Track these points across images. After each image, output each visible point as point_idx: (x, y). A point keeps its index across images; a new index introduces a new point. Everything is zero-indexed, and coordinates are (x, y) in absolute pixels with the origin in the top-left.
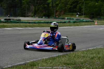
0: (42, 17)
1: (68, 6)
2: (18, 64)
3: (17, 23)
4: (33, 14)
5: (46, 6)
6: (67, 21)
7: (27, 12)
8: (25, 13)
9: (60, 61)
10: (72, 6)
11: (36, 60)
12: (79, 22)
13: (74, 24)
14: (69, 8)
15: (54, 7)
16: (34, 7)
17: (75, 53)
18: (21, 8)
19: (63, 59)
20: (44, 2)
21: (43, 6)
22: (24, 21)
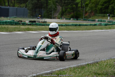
0: (70, 19)
1: (100, 7)
2: (44, 72)
3: (43, 25)
4: (60, 16)
5: (74, 6)
6: (98, 23)
7: (54, 13)
8: (51, 14)
9: (90, 70)
10: (104, 7)
11: (63, 68)
12: (111, 24)
13: (106, 27)
15: (84, 7)
16: (61, 8)
17: (106, 62)
18: (47, 8)
19: (93, 68)
20: (72, 2)
21: (71, 6)
22: (50, 23)
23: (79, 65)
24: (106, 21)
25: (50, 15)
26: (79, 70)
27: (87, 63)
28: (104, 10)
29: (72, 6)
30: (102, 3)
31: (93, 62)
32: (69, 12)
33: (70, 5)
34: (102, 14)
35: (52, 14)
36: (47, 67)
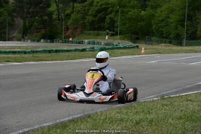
0: (38, 41)
1: (89, 18)
4: (20, 35)
5: (46, 18)
6: (88, 47)
7: (9, 30)
8: (5, 33)
10: (97, 19)
12: (110, 49)
14: (90, 21)
15: (62, 20)
16: (22, 21)
17: (104, 114)
20: (41, 10)
21: (40, 19)
22: (3, 48)
23: (58, 121)
24: (102, 44)
25: (3, 35)
26: (58, 131)
27: (71, 118)
29: (42, 19)
30: (94, 12)
31: (82, 115)
32: (37, 29)
33: (39, 15)
34: (94, 30)
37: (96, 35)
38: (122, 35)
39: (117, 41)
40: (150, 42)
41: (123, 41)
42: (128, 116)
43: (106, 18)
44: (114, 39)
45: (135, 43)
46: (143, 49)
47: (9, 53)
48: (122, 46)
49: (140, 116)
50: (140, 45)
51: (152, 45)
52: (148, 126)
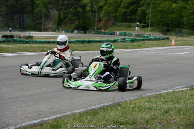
0: (72, 32)
1: (122, 10)
2: (29, 123)
3: (27, 43)
4: (55, 26)
5: (80, 9)
6: (120, 38)
7: (45, 21)
8: (40, 23)
9: (107, 118)
10: (129, 10)
11: (61, 115)
12: (141, 40)
13: (133, 45)
14: (122, 13)
15: (95, 12)
16: (57, 12)
17: (134, 102)
18: (33, 13)
19: (112, 114)
20: (76, 2)
21: (74, 10)
22: (39, 38)
23: (89, 108)
24: (133, 35)
25: (39, 26)
26: (89, 117)
27: (101, 105)
28: (129, 15)
29: (76, 10)
30: (126, 5)
31: (112, 103)
32: (71, 20)
33: (73, 7)
34: (126, 22)
35: (42, 23)
36: (33, 115)
37: (128, 27)
38: (153, 27)
39: (148, 33)
40: (181, 34)
41: (153, 33)
42: (157, 105)
43: (137, 10)
44: (145, 31)
45: (165, 35)
46: (173, 40)
47: (44, 42)
48: (153, 38)
49: (168, 105)
50: (170, 37)
51: (182, 36)
52: (176, 115)
